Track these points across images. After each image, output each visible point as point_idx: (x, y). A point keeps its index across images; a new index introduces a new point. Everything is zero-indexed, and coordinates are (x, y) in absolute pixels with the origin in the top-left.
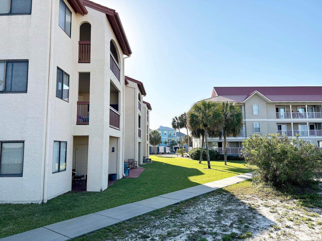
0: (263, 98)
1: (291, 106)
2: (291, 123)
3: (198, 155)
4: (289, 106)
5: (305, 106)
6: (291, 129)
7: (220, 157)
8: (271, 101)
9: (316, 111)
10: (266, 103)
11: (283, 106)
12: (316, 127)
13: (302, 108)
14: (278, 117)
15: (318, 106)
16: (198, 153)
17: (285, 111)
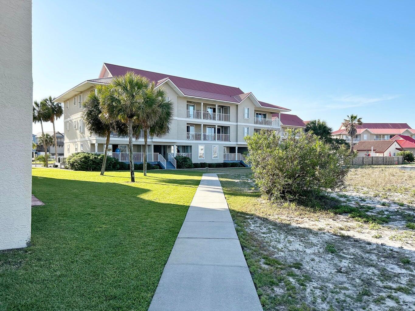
0: (174, 89)
1: (202, 104)
2: (201, 125)
3: (86, 163)
4: (201, 103)
5: (215, 105)
6: (201, 132)
7: (120, 165)
8: (184, 95)
9: (223, 113)
10: (177, 97)
11: (194, 103)
12: (222, 132)
13: (210, 108)
14: (188, 116)
15: (226, 107)
16: (86, 160)
17: (194, 110)
